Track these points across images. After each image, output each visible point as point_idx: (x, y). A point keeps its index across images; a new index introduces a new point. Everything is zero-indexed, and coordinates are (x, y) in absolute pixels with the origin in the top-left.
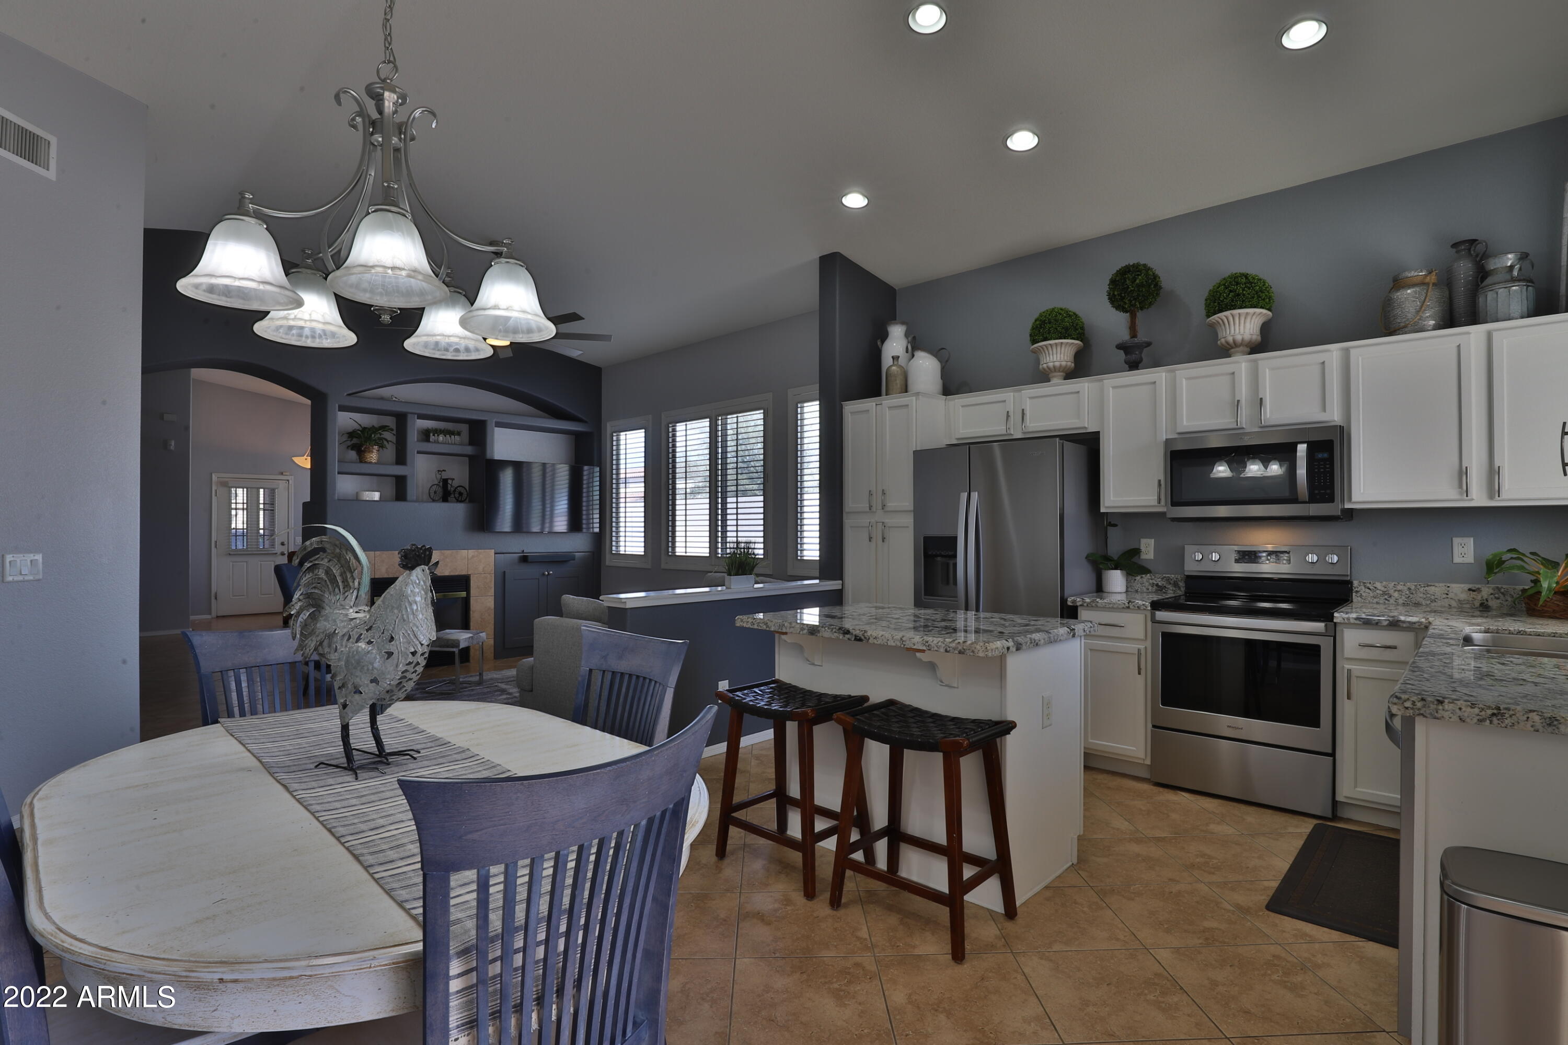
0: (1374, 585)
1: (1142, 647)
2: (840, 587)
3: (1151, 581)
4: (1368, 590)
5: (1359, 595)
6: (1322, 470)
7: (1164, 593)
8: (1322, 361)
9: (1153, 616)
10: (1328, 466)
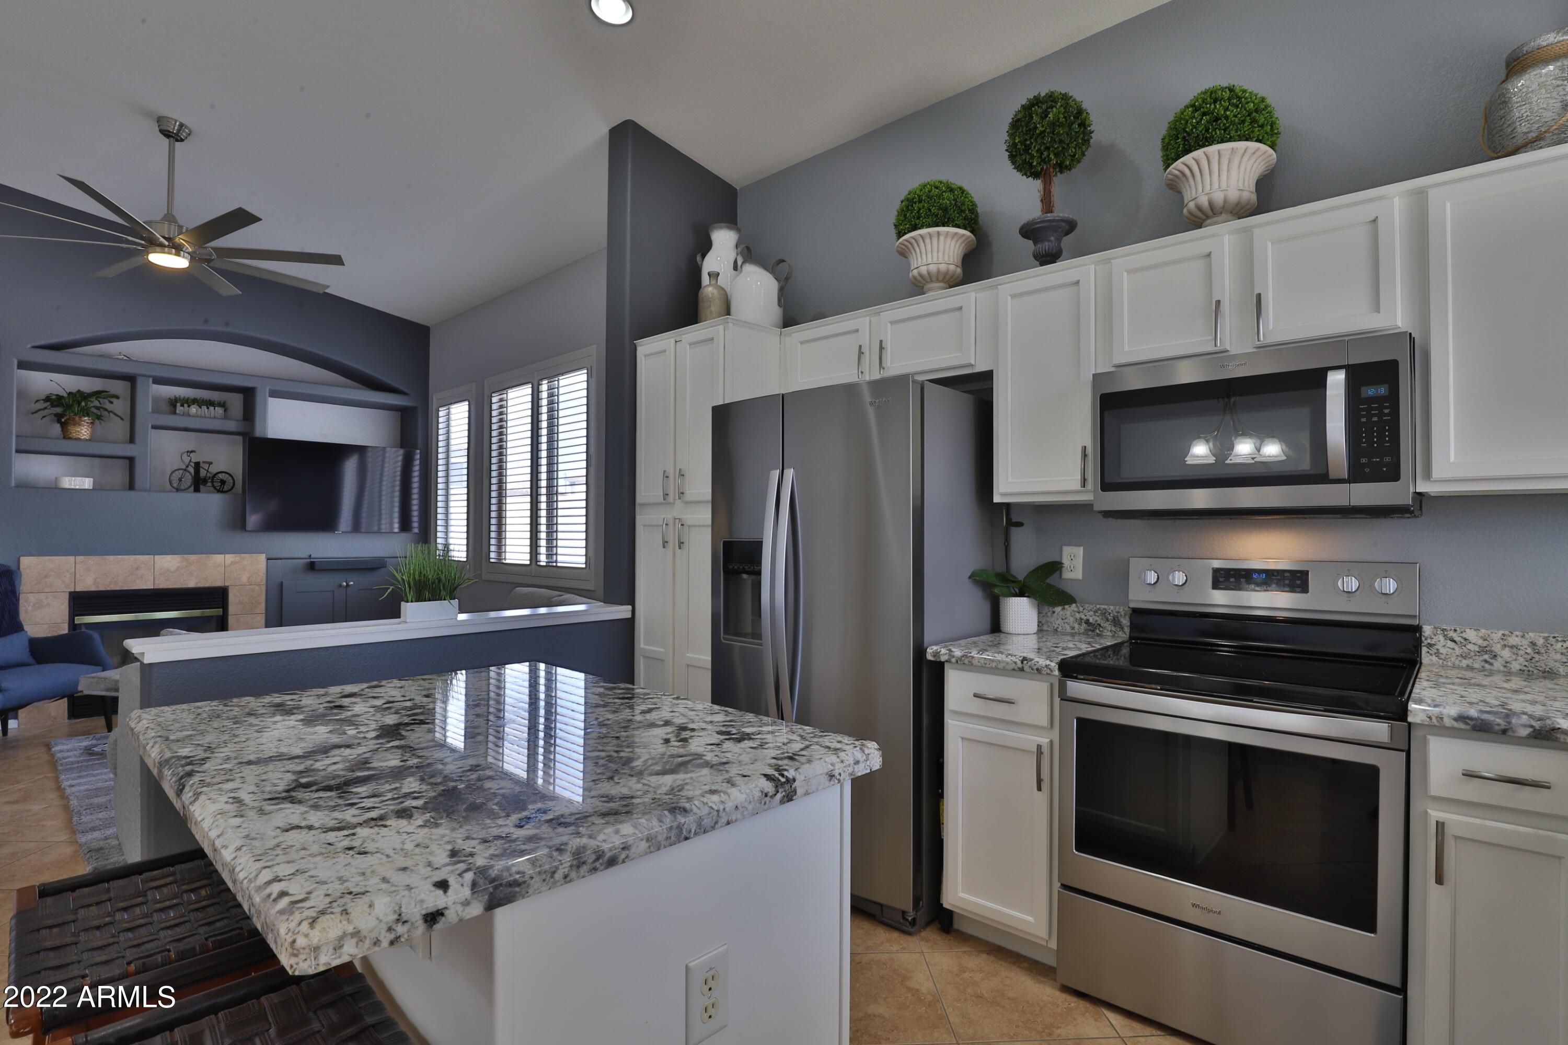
0: (1464, 635)
1: (1044, 741)
2: (629, 615)
3: (1077, 614)
4: (1450, 644)
5: (1433, 651)
6: (1375, 419)
7: (1098, 635)
8: (1372, 218)
9: (1063, 688)
10: (1386, 411)
